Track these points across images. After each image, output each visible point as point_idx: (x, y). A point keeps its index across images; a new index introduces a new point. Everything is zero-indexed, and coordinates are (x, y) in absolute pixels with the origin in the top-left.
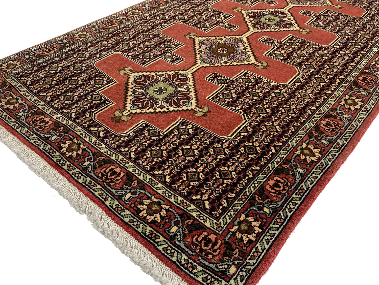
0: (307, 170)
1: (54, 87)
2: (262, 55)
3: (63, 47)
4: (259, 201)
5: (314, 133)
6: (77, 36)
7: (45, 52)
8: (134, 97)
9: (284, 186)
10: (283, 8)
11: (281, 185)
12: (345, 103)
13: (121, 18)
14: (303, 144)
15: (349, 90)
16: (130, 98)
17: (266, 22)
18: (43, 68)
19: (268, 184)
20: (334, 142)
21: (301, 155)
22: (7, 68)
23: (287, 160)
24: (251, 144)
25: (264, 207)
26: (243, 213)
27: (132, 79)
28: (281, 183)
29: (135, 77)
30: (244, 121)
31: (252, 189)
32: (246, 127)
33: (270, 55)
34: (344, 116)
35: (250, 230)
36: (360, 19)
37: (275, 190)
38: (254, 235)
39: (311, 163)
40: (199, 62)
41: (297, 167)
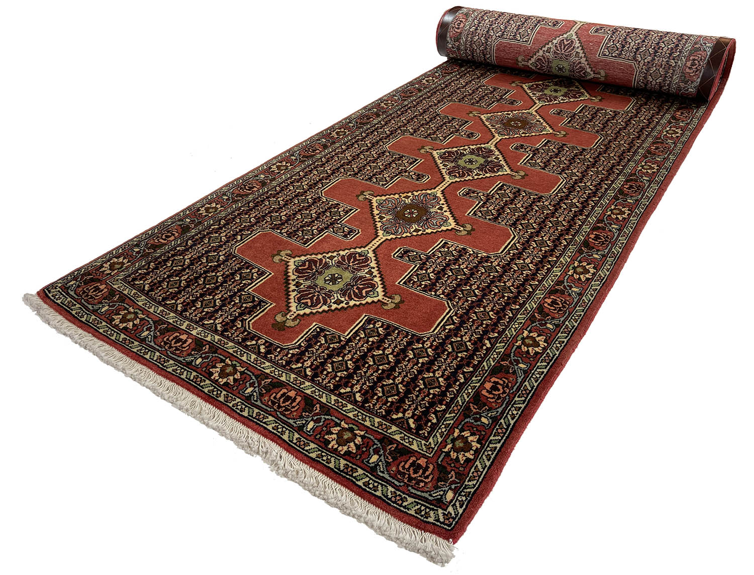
0: (531, 364)
1: (184, 290)
2: (464, 216)
3: (185, 229)
4: (474, 410)
5: (537, 317)
6: (203, 210)
7: (161, 240)
8: (299, 293)
9: (503, 388)
10: (488, 143)
11: (500, 387)
12: (574, 272)
13: (262, 176)
14: (523, 332)
15: (578, 254)
16: (293, 294)
17: (466, 165)
18: (163, 264)
19: (485, 388)
20: (561, 325)
21: (523, 346)
22: (110, 269)
23: (505, 355)
24: (459, 339)
25: (481, 416)
26: (457, 428)
27: (292, 267)
28: (500, 384)
29: (296, 264)
30: (448, 309)
31: (466, 396)
32: (451, 317)
33: (475, 214)
34: (572, 289)
35: (467, 447)
36: (591, 149)
37: (494, 394)
38: (472, 452)
39: (535, 356)
40: (380, 233)
41: (518, 362)
